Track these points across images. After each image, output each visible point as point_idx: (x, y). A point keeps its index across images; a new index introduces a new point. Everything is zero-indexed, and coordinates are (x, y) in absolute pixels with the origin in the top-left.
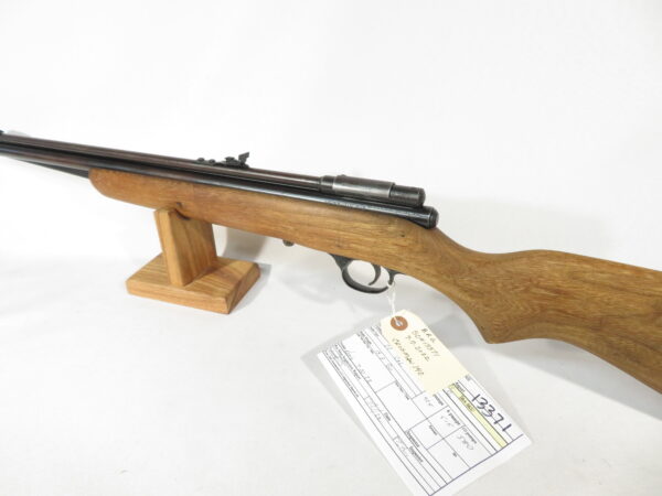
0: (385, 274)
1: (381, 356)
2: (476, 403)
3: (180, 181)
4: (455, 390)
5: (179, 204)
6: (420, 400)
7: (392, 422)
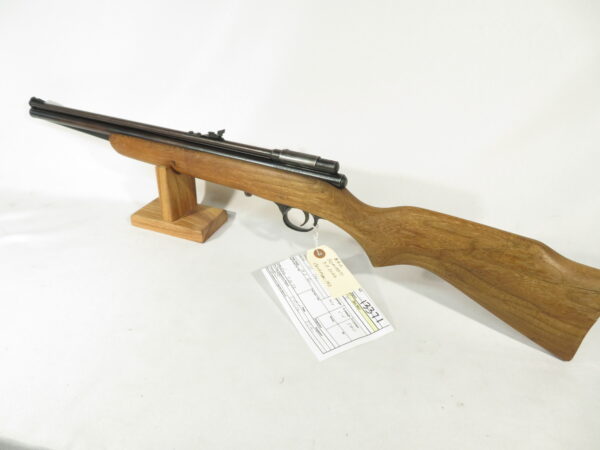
0: (311, 219)
1: (304, 273)
2: (362, 305)
3: (175, 146)
4: (351, 297)
5: (174, 162)
6: (326, 301)
7: (306, 312)
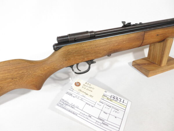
1: (77, 97)
2: (112, 98)
4: (104, 97)
6: (96, 105)
7: (92, 117)
